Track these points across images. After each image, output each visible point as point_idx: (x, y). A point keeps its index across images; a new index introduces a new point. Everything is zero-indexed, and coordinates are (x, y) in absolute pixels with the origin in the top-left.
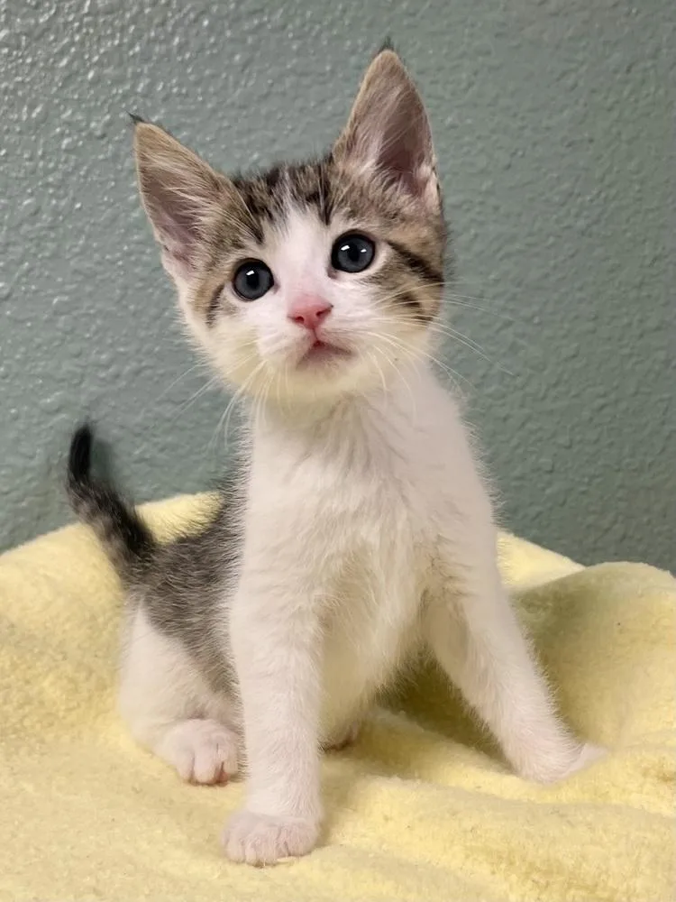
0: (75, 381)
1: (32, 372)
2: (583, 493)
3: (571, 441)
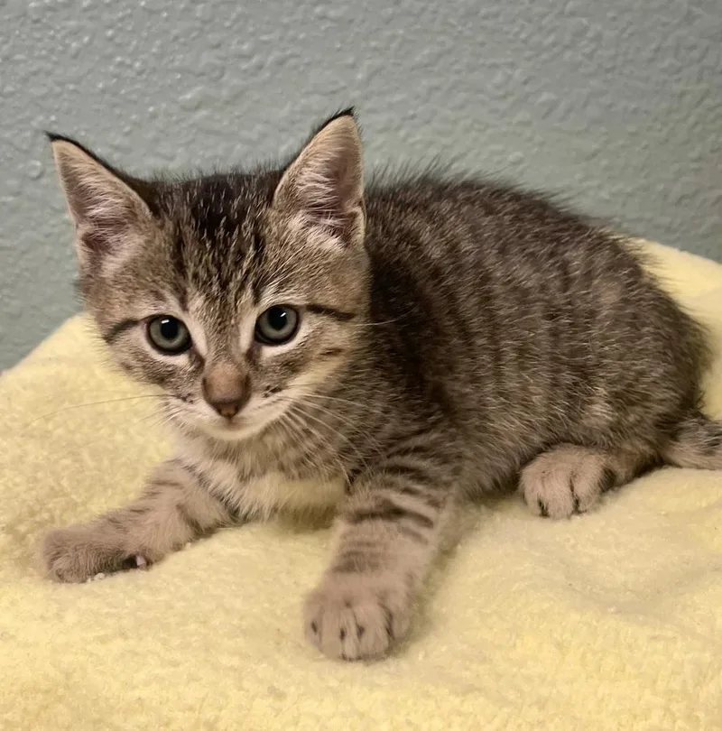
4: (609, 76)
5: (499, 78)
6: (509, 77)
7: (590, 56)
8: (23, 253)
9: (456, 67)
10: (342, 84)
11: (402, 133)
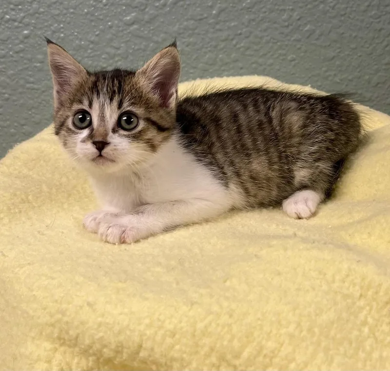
4: (343, 18)
5: (285, 17)
6: (291, 16)
7: (333, 8)
8: (43, 92)
9: (264, 10)
10: (205, 15)
11: (234, 42)
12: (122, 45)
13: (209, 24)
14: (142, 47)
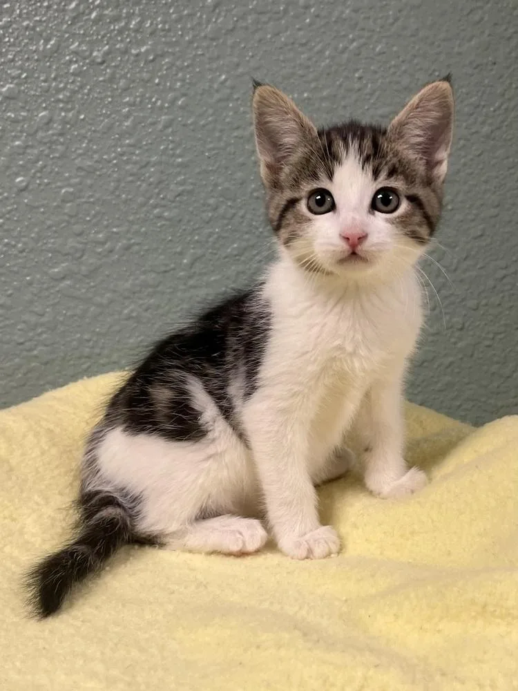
0: (78, 255)
1: (44, 248)
2: (489, 346)
3: (478, 304)
12: (48, 310)
13: (179, 278)
14: (78, 312)
